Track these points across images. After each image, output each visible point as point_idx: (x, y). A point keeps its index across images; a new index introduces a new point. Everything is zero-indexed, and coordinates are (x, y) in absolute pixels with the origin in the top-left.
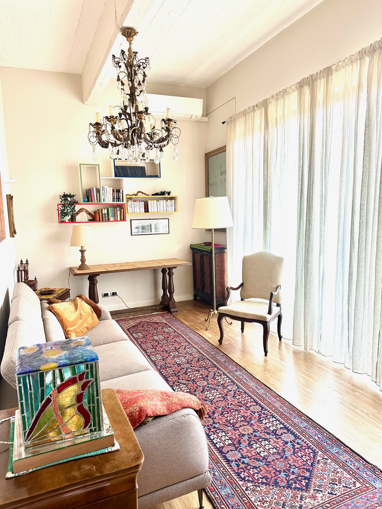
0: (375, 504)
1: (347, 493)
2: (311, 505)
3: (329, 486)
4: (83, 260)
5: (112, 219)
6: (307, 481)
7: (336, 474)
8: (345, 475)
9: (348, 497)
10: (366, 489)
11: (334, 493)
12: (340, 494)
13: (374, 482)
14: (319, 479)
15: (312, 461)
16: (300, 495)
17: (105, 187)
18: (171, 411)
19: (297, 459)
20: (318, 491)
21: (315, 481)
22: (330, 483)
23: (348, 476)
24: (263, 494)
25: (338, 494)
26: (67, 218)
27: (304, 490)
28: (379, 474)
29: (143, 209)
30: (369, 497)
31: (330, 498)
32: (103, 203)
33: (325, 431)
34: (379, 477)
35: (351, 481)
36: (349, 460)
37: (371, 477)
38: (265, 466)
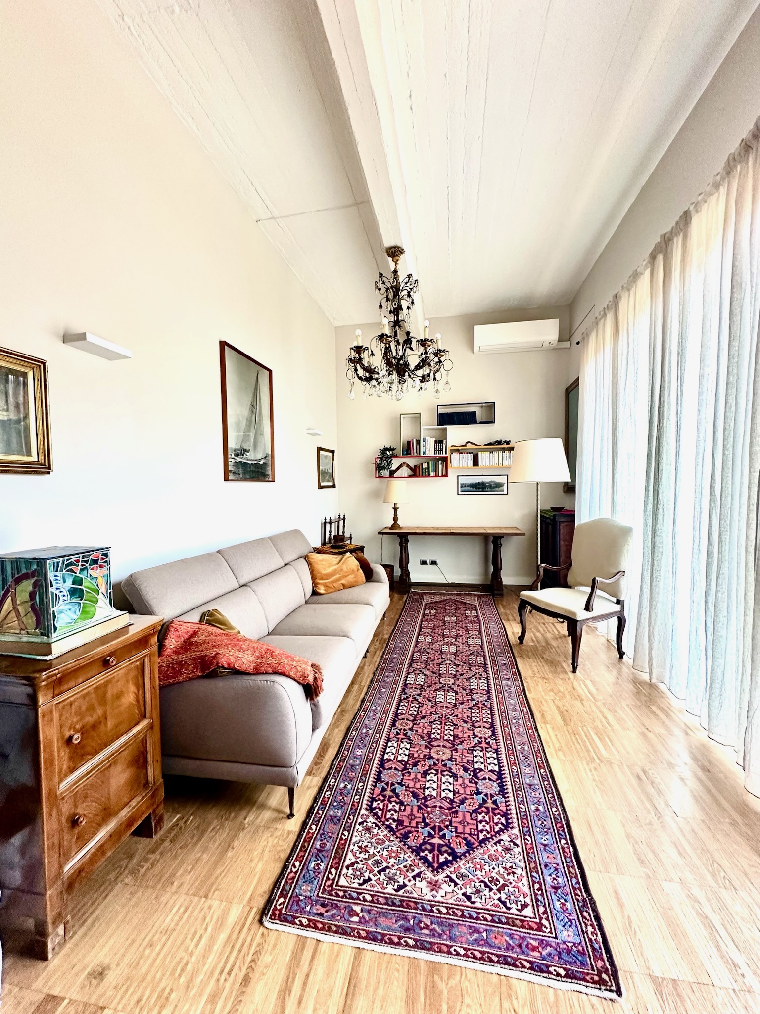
0: (526, 960)
1: (494, 913)
2: (420, 894)
3: (477, 884)
4: (395, 519)
5: (432, 474)
6: (450, 858)
7: (508, 874)
8: (520, 885)
9: (489, 918)
10: (535, 927)
11: (473, 899)
12: (482, 906)
13: (564, 926)
14: (472, 866)
15: (489, 836)
16: (419, 871)
17: (427, 438)
18: (257, 672)
19: (470, 822)
20: (452, 880)
21: (463, 866)
22: (482, 882)
23: (526, 889)
24: (373, 840)
25: (478, 905)
26: (386, 473)
27: (433, 867)
28: (588, 917)
29: (471, 463)
30: (526, 943)
31: (457, 902)
32: (422, 455)
33: (558, 804)
34: (583, 924)
35: (521, 898)
36: (555, 865)
37: (567, 915)
38: (415, 809)
